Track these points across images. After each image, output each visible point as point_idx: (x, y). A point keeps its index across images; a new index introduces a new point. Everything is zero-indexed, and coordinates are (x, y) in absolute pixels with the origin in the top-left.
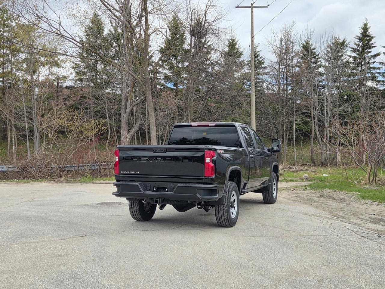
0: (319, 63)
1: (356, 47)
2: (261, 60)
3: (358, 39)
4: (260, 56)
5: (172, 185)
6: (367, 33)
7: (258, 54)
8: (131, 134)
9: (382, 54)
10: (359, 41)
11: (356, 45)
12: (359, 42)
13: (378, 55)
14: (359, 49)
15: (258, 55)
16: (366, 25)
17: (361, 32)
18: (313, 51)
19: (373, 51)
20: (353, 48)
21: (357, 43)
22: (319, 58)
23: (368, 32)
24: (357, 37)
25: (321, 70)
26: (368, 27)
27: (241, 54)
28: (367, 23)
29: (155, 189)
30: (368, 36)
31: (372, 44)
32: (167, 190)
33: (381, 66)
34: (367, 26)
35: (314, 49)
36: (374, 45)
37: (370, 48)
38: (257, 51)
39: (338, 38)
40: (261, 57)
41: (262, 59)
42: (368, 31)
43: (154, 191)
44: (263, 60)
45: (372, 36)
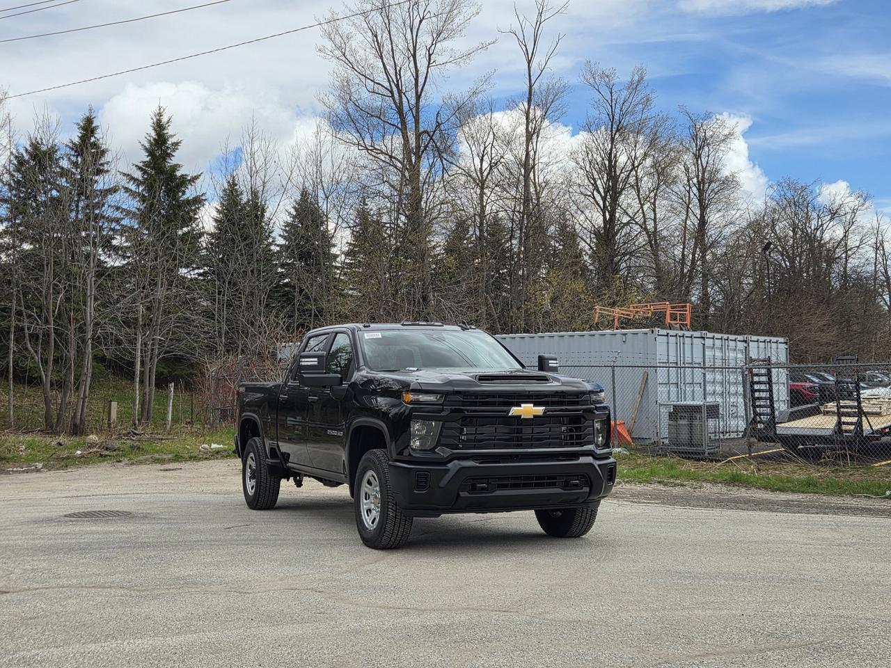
1: (70, 167)
3: (73, 149)
6: (93, 139)
9: (123, 190)
10: (74, 153)
11: (70, 161)
12: (74, 156)
13: (114, 190)
14: (74, 170)
16: (89, 121)
17: (80, 135)
19: (102, 183)
20: (64, 169)
21: (73, 159)
23: (95, 138)
24: (70, 144)
26: (94, 125)
28: (93, 116)
30: (95, 145)
31: (102, 165)
33: (117, 214)
34: (92, 123)
36: (106, 167)
37: (97, 172)
39: (38, 140)
42: (96, 136)
45: (104, 147)
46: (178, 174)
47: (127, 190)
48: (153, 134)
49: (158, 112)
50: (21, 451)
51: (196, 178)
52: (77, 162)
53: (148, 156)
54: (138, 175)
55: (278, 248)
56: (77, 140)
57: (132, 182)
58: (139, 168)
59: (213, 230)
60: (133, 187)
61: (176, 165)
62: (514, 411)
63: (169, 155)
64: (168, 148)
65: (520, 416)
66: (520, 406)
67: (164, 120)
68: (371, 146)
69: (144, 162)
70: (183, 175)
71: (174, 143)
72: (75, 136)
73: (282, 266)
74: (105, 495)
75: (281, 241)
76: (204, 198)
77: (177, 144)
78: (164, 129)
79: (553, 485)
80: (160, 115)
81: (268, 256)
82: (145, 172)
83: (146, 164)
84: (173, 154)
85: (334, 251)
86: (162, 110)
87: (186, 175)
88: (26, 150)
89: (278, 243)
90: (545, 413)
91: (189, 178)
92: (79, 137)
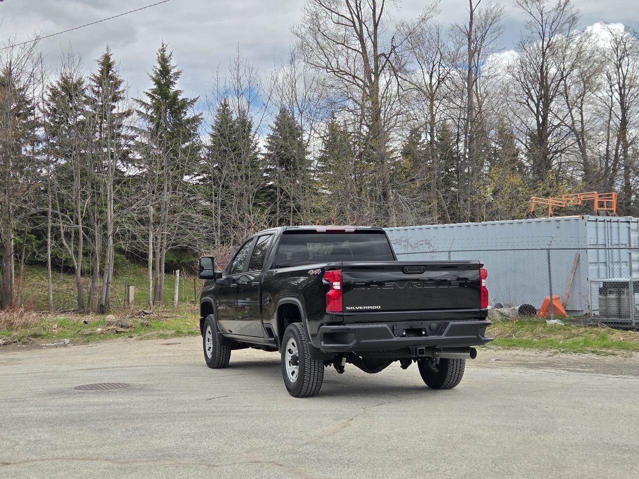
0: (31, 118)
1: (94, 97)
3: (95, 81)
5: (434, 324)
6: (111, 72)
9: (135, 113)
10: (97, 84)
11: (94, 91)
12: (97, 86)
13: (128, 114)
14: (96, 98)
16: (107, 57)
17: (100, 70)
18: (20, 93)
19: (120, 107)
20: (89, 98)
21: (96, 89)
24: (92, 77)
26: (111, 61)
28: (110, 54)
29: (404, 333)
30: (112, 78)
31: (119, 93)
32: (424, 333)
33: (133, 133)
34: (110, 59)
35: (20, 90)
36: (122, 95)
37: (115, 99)
39: (69, 76)
42: (113, 69)
43: (403, 336)
45: (119, 78)
46: (180, 98)
47: (139, 113)
48: (159, 66)
49: (162, 48)
50: (54, 329)
51: (194, 101)
52: (98, 92)
53: (155, 84)
54: (148, 100)
55: (263, 157)
56: (98, 74)
57: (143, 107)
58: (149, 95)
59: (209, 144)
60: (144, 111)
61: (177, 91)
63: (172, 83)
64: (171, 77)
67: (167, 54)
68: (337, 69)
69: (152, 90)
70: (184, 99)
71: (176, 73)
72: (97, 70)
73: (267, 171)
74: (113, 368)
75: (265, 151)
76: (200, 117)
77: (178, 74)
78: (167, 62)
80: (163, 50)
81: (254, 164)
82: (153, 98)
83: (155, 92)
84: (175, 82)
85: (308, 157)
86: (165, 46)
87: (186, 99)
88: (59, 84)
89: (262, 152)
91: (188, 101)
92: (100, 71)
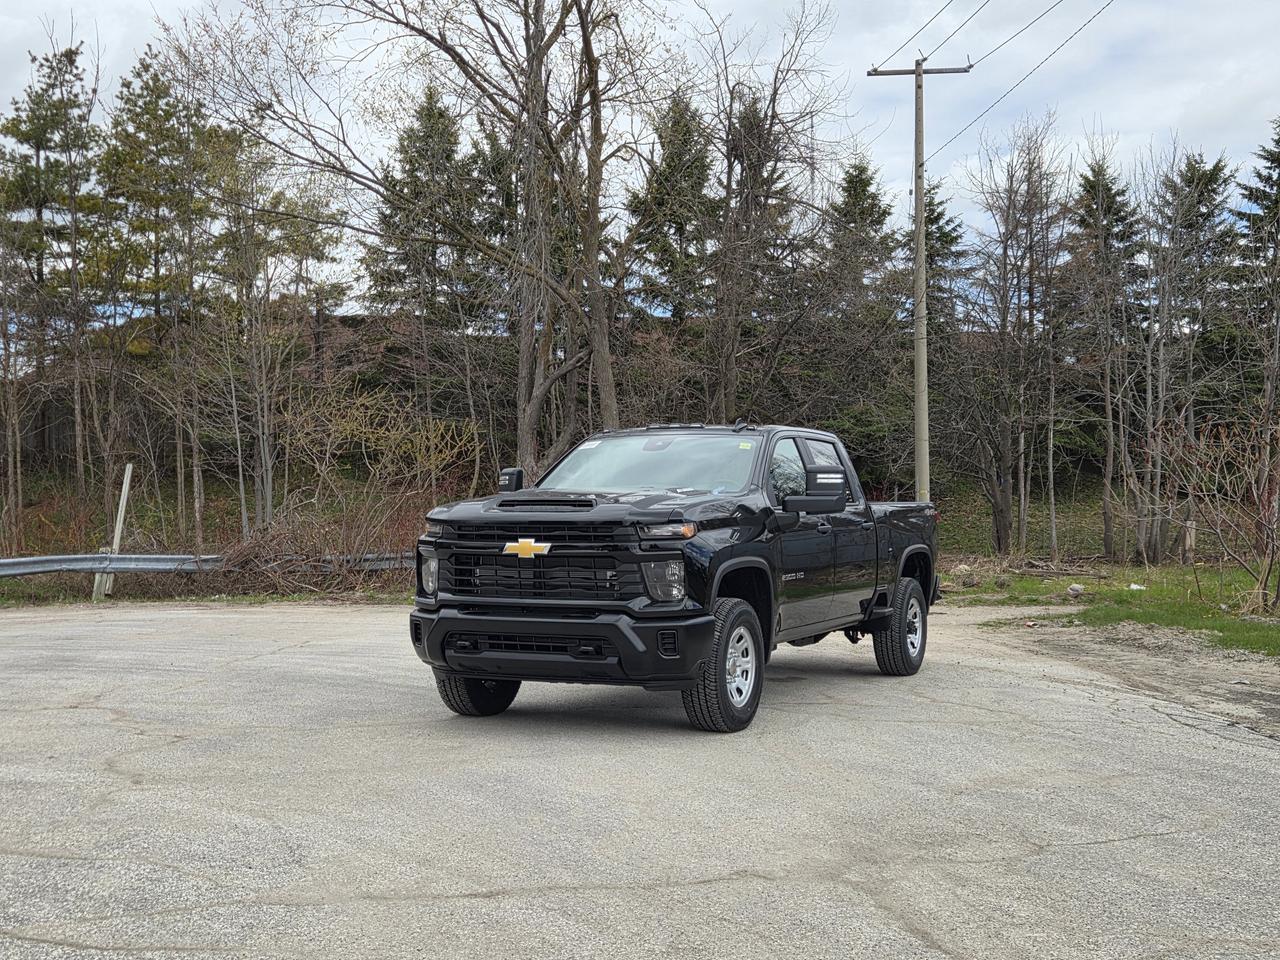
0: (1135, 239)
1: (1261, 186)
2: (948, 228)
3: (1265, 158)
4: (946, 218)
7: (939, 210)
8: (546, 463)
10: (1269, 164)
11: (1259, 175)
12: (1270, 168)
14: (1268, 190)
15: (941, 215)
18: (1119, 199)
20: (1250, 189)
21: (1265, 172)
22: (1137, 222)
24: (1263, 153)
25: (1142, 259)
27: (886, 213)
35: (1122, 193)
38: (936, 201)
39: (1197, 158)
40: (950, 221)
41: (952, 225)
44: (954, 229)
62: (510, 547)
65: (516, 555)
66: (517, 542)
79: (563, 650)
88: (1181, 174)
90: (550, 550)
92: (1275, 141)
